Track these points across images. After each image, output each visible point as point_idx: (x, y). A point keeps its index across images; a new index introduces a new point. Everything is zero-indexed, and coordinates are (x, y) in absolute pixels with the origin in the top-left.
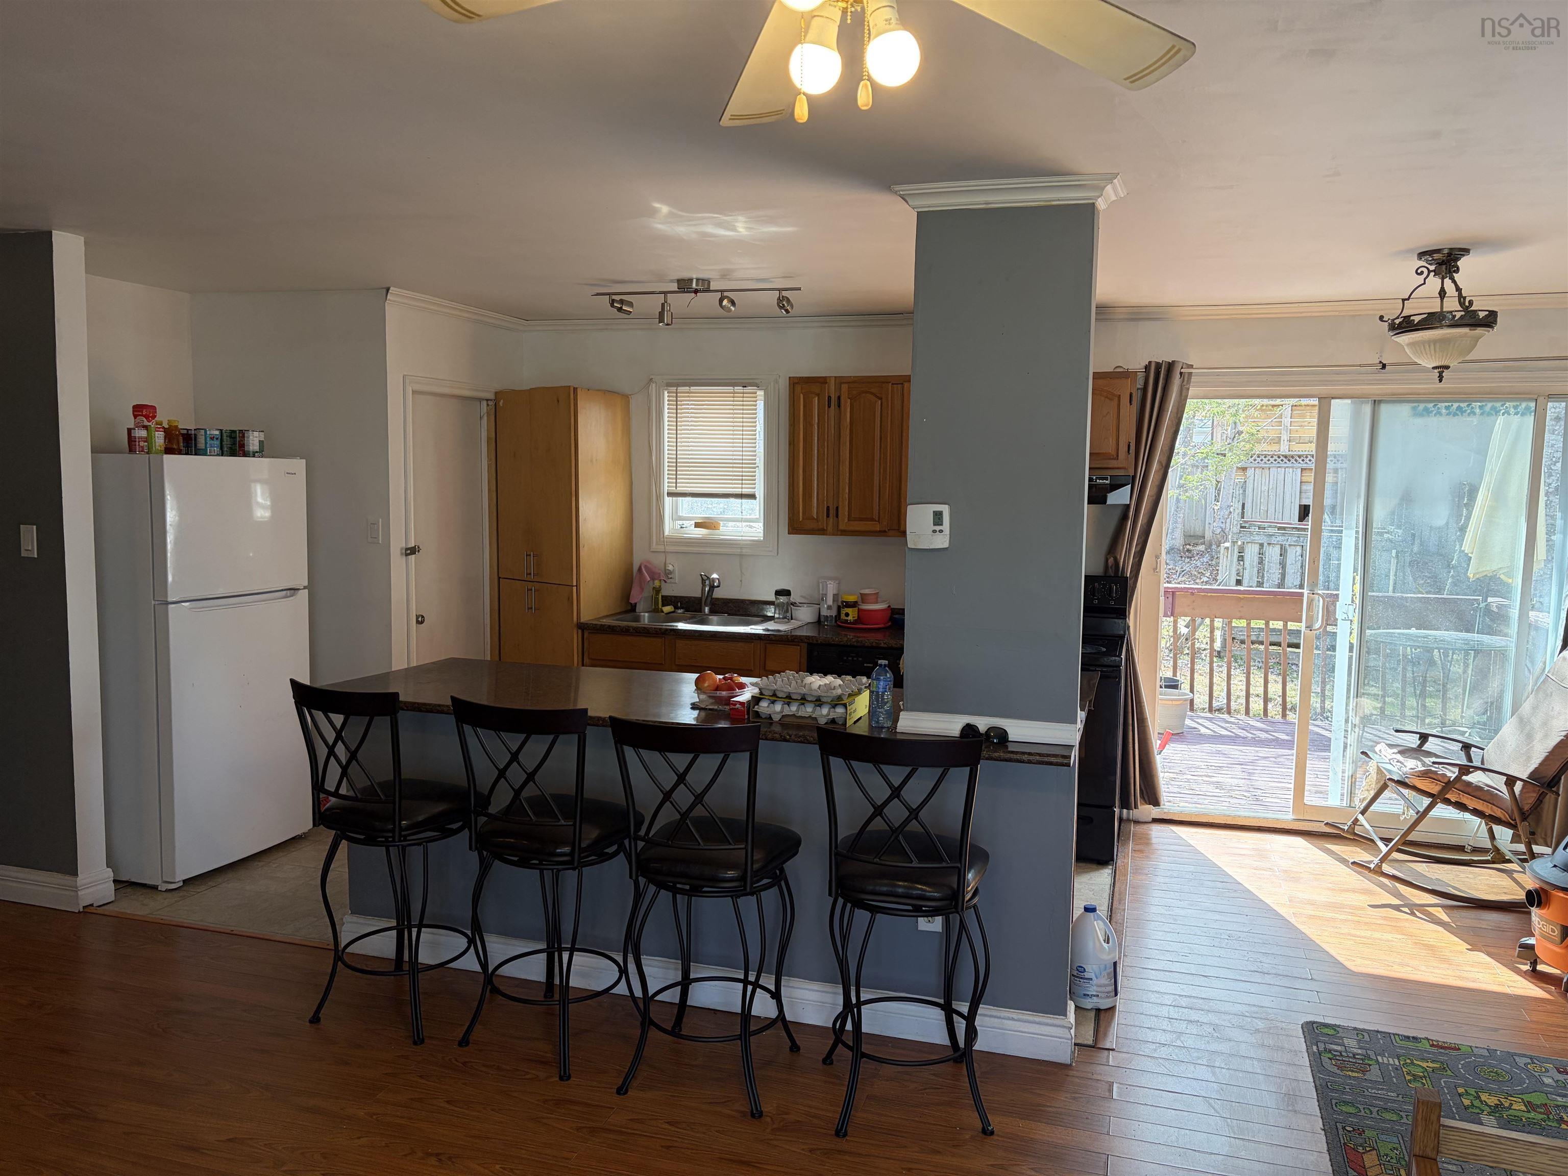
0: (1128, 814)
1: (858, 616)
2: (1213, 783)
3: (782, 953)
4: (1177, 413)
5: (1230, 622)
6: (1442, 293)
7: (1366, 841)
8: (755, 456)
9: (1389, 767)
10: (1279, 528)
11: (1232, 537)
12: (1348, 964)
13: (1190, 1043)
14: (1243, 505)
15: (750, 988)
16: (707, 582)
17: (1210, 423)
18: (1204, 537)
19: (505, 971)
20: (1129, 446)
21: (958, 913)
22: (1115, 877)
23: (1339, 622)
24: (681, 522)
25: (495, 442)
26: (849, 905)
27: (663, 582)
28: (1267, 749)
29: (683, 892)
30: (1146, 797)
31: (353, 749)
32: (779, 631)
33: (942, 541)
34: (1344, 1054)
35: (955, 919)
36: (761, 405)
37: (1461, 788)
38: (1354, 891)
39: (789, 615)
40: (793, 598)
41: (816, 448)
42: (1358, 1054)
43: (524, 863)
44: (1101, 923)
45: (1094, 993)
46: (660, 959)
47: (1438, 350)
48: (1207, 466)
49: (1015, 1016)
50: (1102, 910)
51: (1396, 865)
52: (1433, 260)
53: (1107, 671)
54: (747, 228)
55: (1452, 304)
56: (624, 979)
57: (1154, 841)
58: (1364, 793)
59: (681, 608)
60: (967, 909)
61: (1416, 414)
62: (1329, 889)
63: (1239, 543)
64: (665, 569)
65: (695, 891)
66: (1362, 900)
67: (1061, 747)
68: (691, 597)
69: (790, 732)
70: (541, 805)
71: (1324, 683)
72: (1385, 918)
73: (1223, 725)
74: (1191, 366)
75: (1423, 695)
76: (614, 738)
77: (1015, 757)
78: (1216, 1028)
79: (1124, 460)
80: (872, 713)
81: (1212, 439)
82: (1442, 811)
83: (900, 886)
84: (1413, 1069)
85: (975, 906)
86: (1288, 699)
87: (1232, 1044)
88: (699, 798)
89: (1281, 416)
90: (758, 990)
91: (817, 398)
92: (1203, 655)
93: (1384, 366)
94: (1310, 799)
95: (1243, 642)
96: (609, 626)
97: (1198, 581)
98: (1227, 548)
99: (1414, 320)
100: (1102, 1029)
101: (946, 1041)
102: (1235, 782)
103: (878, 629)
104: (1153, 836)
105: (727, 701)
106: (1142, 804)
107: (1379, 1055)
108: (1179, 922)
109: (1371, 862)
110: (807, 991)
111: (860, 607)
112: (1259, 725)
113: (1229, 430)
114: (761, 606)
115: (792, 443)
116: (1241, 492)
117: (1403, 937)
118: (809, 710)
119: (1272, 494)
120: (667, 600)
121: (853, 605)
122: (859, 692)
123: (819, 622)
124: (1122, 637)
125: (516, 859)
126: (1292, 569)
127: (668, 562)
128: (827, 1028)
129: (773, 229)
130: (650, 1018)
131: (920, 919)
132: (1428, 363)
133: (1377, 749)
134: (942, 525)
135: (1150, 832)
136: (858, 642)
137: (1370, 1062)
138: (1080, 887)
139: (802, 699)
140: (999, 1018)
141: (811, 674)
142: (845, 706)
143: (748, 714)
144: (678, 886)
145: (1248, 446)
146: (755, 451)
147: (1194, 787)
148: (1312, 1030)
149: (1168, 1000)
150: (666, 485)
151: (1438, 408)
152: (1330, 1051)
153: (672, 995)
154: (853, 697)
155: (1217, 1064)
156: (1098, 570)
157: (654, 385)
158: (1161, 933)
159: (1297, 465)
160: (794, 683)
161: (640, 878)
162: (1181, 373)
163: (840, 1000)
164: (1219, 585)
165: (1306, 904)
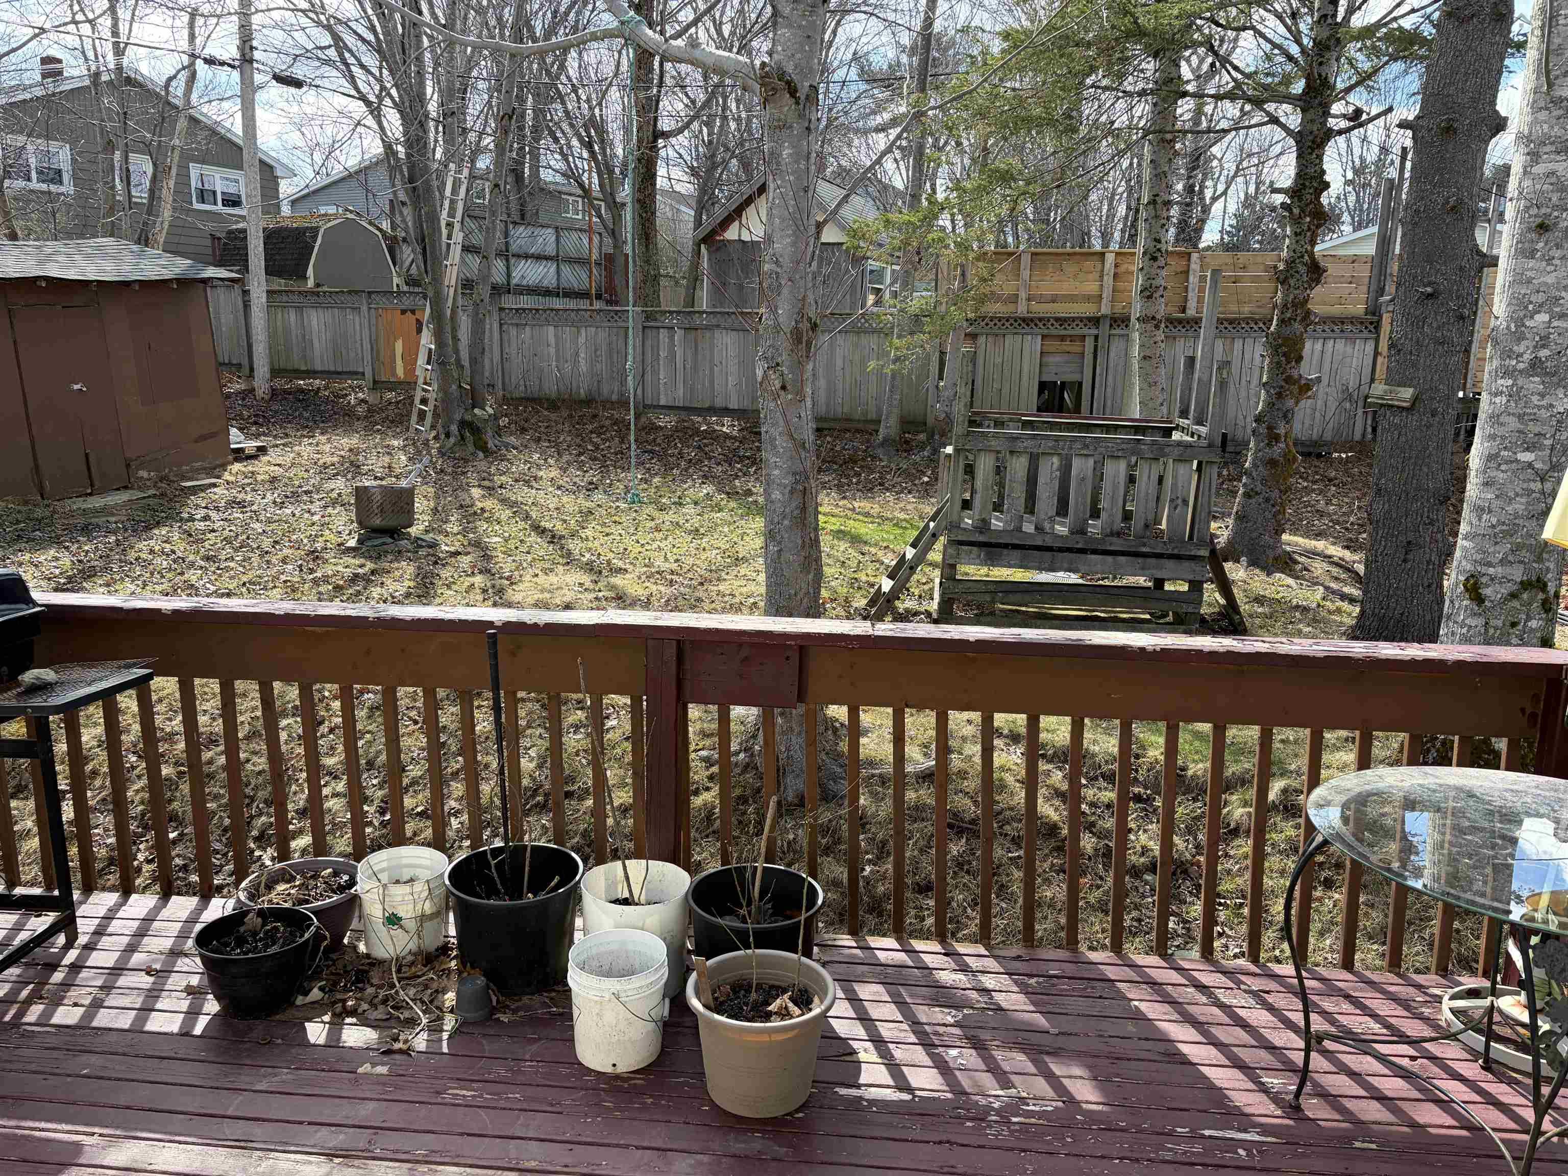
18: (925, 423)
116: (969, 367)
119: (1007, 370)
159: (1036, 330)
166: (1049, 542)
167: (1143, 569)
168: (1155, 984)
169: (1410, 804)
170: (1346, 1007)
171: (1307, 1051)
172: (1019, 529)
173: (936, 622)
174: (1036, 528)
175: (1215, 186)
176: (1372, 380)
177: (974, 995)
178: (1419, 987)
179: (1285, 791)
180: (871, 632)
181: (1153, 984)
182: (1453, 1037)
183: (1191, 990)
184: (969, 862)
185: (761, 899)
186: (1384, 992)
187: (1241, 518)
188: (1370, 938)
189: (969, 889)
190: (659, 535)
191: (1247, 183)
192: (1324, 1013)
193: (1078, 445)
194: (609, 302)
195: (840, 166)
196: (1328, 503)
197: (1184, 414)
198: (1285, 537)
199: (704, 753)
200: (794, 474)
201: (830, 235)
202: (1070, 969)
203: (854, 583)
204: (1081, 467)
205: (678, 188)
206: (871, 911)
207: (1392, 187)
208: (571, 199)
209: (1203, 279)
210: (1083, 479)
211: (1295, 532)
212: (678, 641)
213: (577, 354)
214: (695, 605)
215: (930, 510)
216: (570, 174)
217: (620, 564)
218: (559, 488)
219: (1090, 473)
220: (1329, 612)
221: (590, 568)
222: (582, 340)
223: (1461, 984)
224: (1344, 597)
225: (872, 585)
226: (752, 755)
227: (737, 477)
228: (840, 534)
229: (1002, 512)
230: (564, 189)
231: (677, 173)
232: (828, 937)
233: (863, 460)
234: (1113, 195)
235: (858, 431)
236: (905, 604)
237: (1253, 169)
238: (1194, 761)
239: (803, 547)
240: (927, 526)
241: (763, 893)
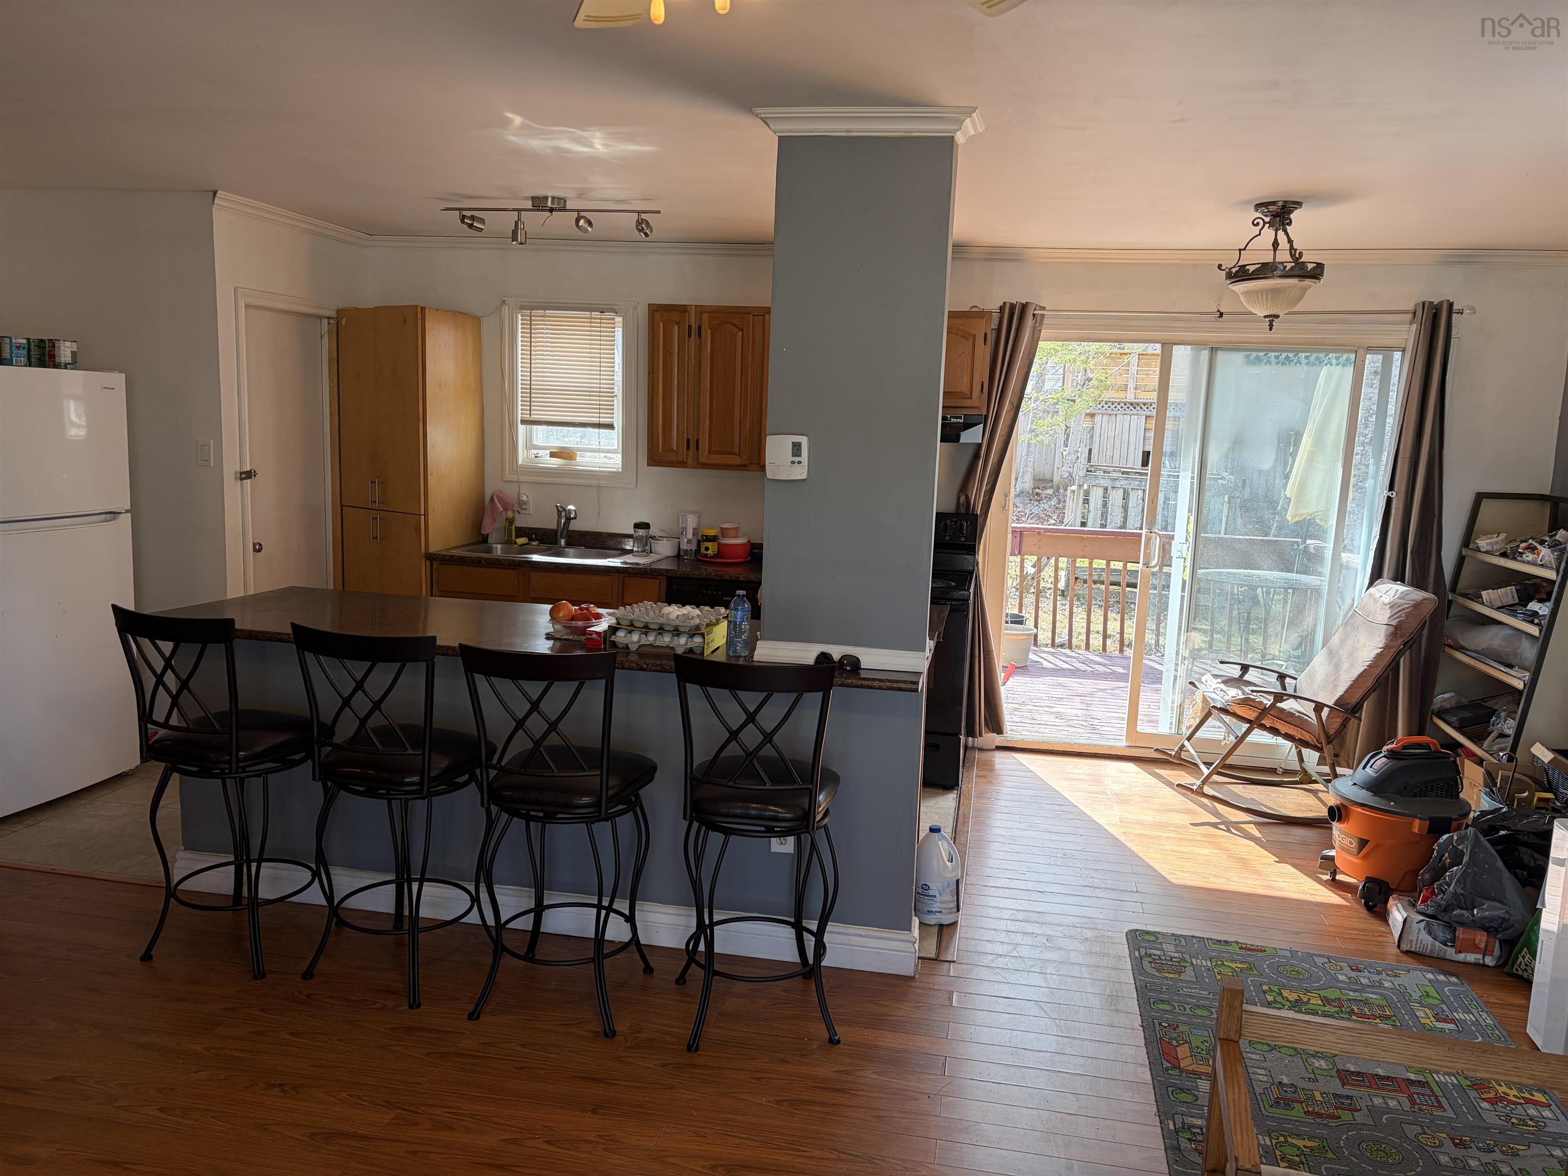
0: (973, 742)
1: (718, 550)
2: (1053, 713)
3: (637, 875)
4: (1029, 354)
5: (1074, 562)
6: (1276, 244)
7: (1190, 766)
8: (613, 384)
9: (1214, 696)
10: (1123, 473)
11: (1079, 480)
12: (1169, 877)
13: (1024, 952)
14: (1090, 451)
15: (603, 912)
16: (563, 514)
17: (1061, 370)
18: (1052, 481)
19: (353, 903)
20: (982, 385)
21: (809, 833)
22: (959, 801)
23: (1174, 560)
24: (535, 452)
25: (337, 362)
26: (704, 828)
27: (517, 514)
28: (1104, 682)
29: (536, 819)
30: (990, 727)
31: (184, 678)
32: (637, 564)
33: (800, 473)
34: (1162, 957)
35: (806, 838)
36: (619, 333)
37: (1275, 715)
38: (1178, 811)
39: (648, 548)
40: (653, 531)
41: (676, 379)
42: (1175, 958)
43: (371, 793)
44: (945, 844)
45: (938, 910)
46: (513, 887)
47: (1269, 300)
48: (1058, 412)
49: (862, 933)
50: (947, 831)
51: (1216, 786)
52: (1268, 211)
53: (956, 605)
54: (604, 145)
55: (1284, 256)
56: (475, 908)
57: (997, 767)
58: (1190, 721)
59: (536, 540)
60: (817, 829)
61: (1249, 362)
62: (1155, 810)
63: (1085, 487)
64: (519, 499)
65: (549, 818)
66: (1186, 819)
67: (910, 674)
68: (546, 529)
69: (647, 661)
70: (388, 734)
71: (1159, 619)
72: (1204, 835)
73: (1064, 659)
74: (1043, 308)
75: (1247, 630)
76: (464, 667)
77: (866, 683)
78: (1049, 938)
79: (977, 399)
80: (730, 643)
81: (1063, 385)
82: (1259, 737)
83: (753, 808)
84: (1223, 970)
85: (825, 827)
86: (1126, 636)
87: (1062, 952)
88: (553, 726)
89: (1128, 364)
90: (612, 914)
91: (676, 327)
92: (1048, 594)
93: (1221, 315)
94: (1143, 727)
95: (1085, 582)
96: (459, 557)
97: (1045, 523)
98: (1073, 491)
99: (1248, 270)
100: (944, 943)
101: (796, 958)
102: (1074, 712)
103: (739, 563)
104: (997, 762)
105: (583, 631)
106: (986, 732)
107: (1194, 957)
108: (1018, 843)
109: (1193, 784)
110: (661, 915)
111: (720, 541)
112: (1098, 659)
113: (1079, 377)
114: (619, 539)
115: (652, 372)
116: (1088, 437)
117: (1219, 851)
118: (666, 639)
119: (1118, 440)
120: (521, 532)
121: (713, 539)
122: (718, 622)
123: (679, 556)
124: (971, 573)
125: (362, 789)
126: (1133, 512)
127: (522, 492)
128: (681, 950)
129: (632, 147)
130: (502, 944)
131: (773, 840)
132: (1261, 312)
133: (1203, 679)
134: (800, 456)
135: (993, 759)
136: (717, 575)
137: (1186, 964)
138: (926, 810)
139: (659, 629)
140: (847, 934)
141: (669, 605)
142: (703, 635)
143: (605, 644)
144: (532, 813)
145: (1097, 392)
146: (613, 380)
147: (1035, 717)
148: (1136, 938)
149: (1006, 915)
150: (520, 412)
151: (1269, 357)
152: (1150, 956)
153: (525, 923)
154: (711, 627)
155: (1049, 971)
156: (950, 508)
157: (507, 307)
158: (1001, 853)
159: (1141, 412)
160: (651, 613)
161: (492, 806)
162: (1034, 315)
163: (694, 922)
164: (1065, 526)
165: (1134, 824)
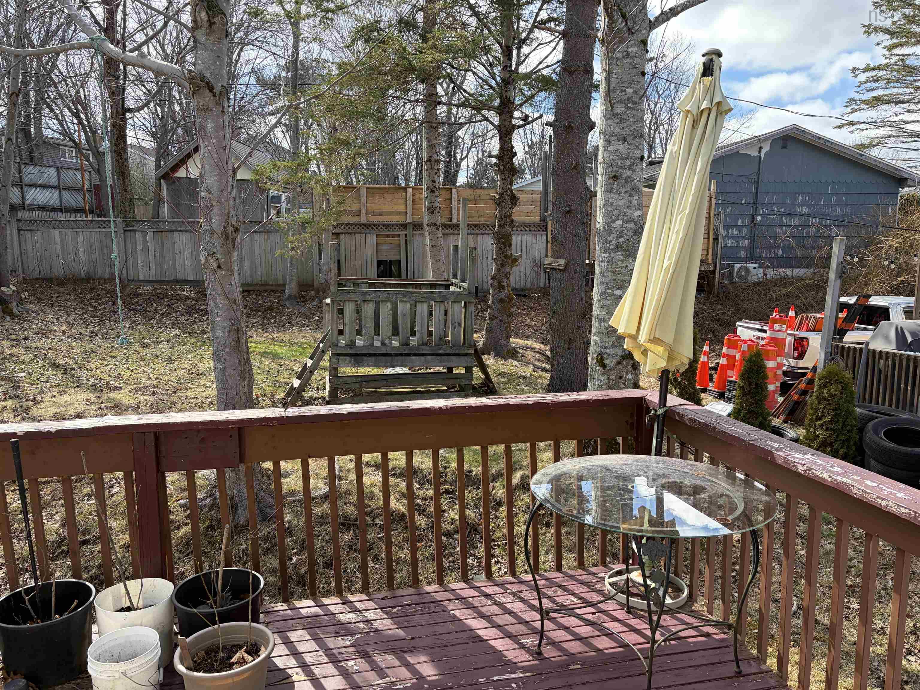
18: (313, 285)
98: (328, 304)
116: (336, 253)
159: (373, 231)
166: (389, 351)
167: (441, 362)
168: (463, 598)
169: (580, 478)
170: (560, 592)
171: (542, 620)
172: (372, 344)
173: (328, 403)
174: (382, 344)
175: (462, 153)
176: (546, 256)
177: (361, 625)
178: (593, 574)
179: (522, 477)
180: (284, 415)
181: (462, 599)
182: (611, 598)
183: (482, 598)
184: (356, 545)
185: (223, 591)
186: (577, 580)
187: (489, 331)
188: (570, 551)
189: (357, 560)
190: (143, 363)
191: (477, 152)
192: (549, 598)
193: (400, 296)
194: (100, 216)
195: (249, 135)
196: (531, 320)
197: (455, 276)
198: (512, 340)
199: (182, 502)
200: (231, 319)
201: (242, 175)
202: (416, 599)
203: (275, 384)
204: (403, 308)
205: (143, 144)
206: (298, 583)
207: (547, 157)
208: (67, 149)
209: (459, 202)
210: (405, 315)
211: (516, 337)
212: (155, 433)
213: (77, 249)
214: (171, 407)
215: (320, 336)
216: (65, 133)
217: (116, 384)
218: (69, 337)
219: (408, 311)
220: (537, 378)
221: (94, 388)
222: (80, 239)
223: (613, 569)
224: (543, 369)
225: (288, 384)
226: (215, 499)
227: (195, 322)
228: (264, 354)
229: (361, 335)
230: (61, 142)
231: (141, 135)
232: (268, 606)
233: (277, 308)
234: (409, 155)
235: (273, 291)
236: (310, 393)
237: (480, 144)
238: (475, 467)
239: (239, 364)
240: (318, 346)
241: (224, 586)
